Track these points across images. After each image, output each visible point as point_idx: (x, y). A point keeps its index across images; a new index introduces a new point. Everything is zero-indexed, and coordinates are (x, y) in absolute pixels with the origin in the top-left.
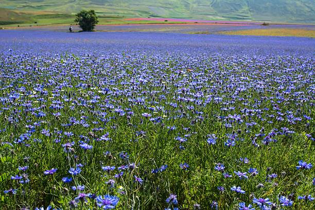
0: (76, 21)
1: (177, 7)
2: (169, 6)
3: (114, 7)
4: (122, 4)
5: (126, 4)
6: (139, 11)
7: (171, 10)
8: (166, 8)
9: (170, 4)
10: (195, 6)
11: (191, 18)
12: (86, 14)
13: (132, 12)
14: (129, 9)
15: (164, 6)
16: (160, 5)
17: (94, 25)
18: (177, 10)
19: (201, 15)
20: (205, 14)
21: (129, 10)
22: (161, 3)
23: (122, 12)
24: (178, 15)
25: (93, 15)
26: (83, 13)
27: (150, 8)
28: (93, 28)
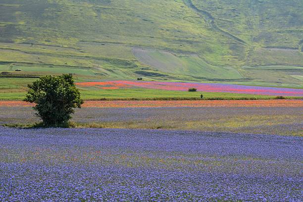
0: (28, 100)
1: (210, 51)
2: (188, 47)
3: (39, 49)
4: (60, 41)
5: (73, 41)
6: (107, 60)
7: (195, 57)
8: (181, 51)
9: (191, 43)
10: (258, 47)
11: (248, 79)
12: (55, 85)
13: (88, 63)
14: (79, 54)
15: (175, 46)
16: (164, 44)
17: (72, 112)
18: (209, 57)
19: (276, 74)
20: (285, 70)
21: (81, 58)
22: (167, 40)
23: (62, 63)
24: (214, 71)
25: (71, 88)
26: (48, 81)
27: (135, 53)
28: (69, 118)
